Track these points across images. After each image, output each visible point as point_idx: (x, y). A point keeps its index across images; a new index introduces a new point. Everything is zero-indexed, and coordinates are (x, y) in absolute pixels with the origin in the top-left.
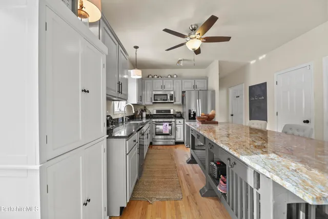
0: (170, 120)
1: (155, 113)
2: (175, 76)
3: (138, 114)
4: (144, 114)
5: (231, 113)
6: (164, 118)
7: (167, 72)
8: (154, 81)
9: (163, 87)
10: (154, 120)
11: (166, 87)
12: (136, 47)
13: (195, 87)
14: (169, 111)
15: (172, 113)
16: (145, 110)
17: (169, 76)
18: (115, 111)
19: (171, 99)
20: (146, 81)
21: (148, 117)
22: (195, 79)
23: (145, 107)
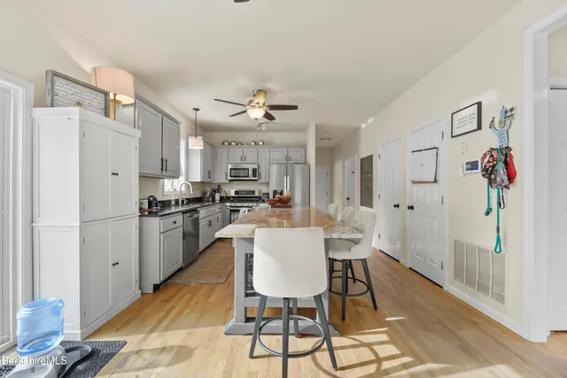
0: (251, 204)
1: (233, 194)
2: (261, 143)
3: (208, 195)
4: (217, 196)
5: (346, 196)
6: (243, 201)
7: (251, 137)
8: (231, 150)
9: (243, 158)
10: (228, 204)
11: (247, 159)
12: (197, 110)
13: (288, 158)
14: (253, 192)
15: (257, 194)
16: (218, 190)
17: (253, 143)
18: (166, 190)
19: (254, 175)
20: (220, 150)
21: (223, 200)
22: (288, 147)
23: (219, 186)
